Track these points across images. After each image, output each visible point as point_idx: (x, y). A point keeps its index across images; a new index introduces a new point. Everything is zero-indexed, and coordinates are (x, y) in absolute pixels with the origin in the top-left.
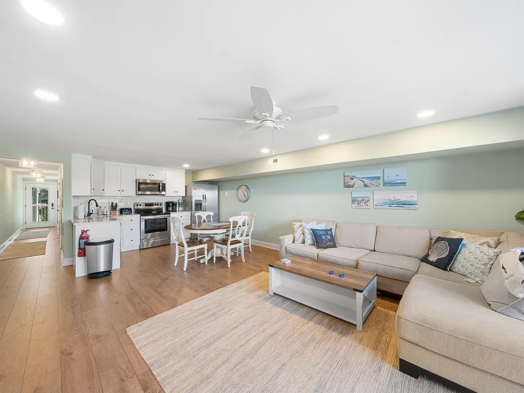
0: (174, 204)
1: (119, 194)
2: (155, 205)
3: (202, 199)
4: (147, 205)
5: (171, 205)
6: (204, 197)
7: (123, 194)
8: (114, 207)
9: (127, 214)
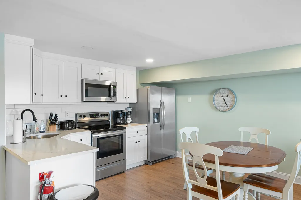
0: (125, 114)
1: (61, 100)
2: (102, 115)
3: (159, 107)
4: (92, 115)
5: (121, 115)
6: (162, 104)
7: (66, 100)
8: (53, 120)
9: (71, 129)
